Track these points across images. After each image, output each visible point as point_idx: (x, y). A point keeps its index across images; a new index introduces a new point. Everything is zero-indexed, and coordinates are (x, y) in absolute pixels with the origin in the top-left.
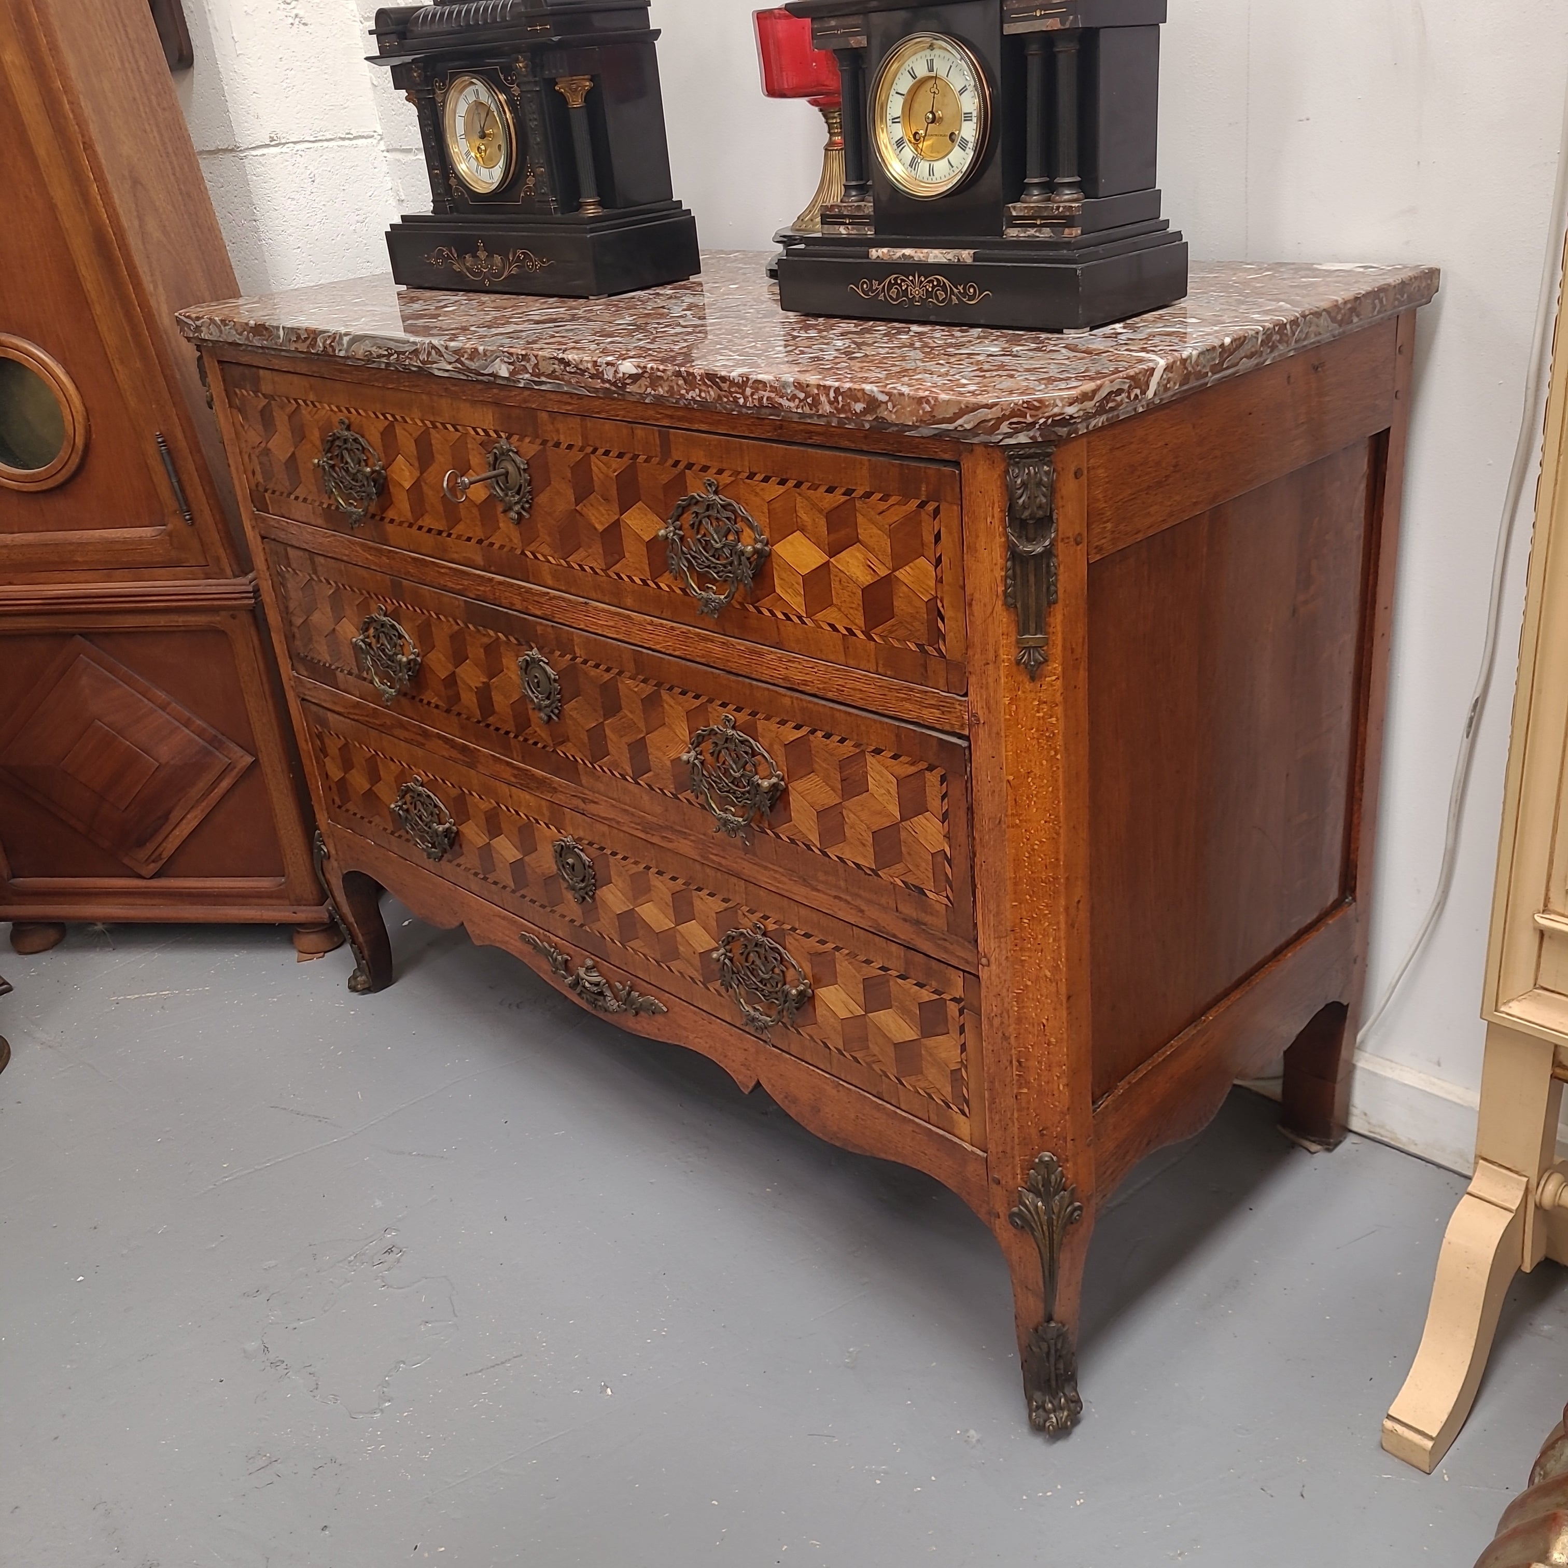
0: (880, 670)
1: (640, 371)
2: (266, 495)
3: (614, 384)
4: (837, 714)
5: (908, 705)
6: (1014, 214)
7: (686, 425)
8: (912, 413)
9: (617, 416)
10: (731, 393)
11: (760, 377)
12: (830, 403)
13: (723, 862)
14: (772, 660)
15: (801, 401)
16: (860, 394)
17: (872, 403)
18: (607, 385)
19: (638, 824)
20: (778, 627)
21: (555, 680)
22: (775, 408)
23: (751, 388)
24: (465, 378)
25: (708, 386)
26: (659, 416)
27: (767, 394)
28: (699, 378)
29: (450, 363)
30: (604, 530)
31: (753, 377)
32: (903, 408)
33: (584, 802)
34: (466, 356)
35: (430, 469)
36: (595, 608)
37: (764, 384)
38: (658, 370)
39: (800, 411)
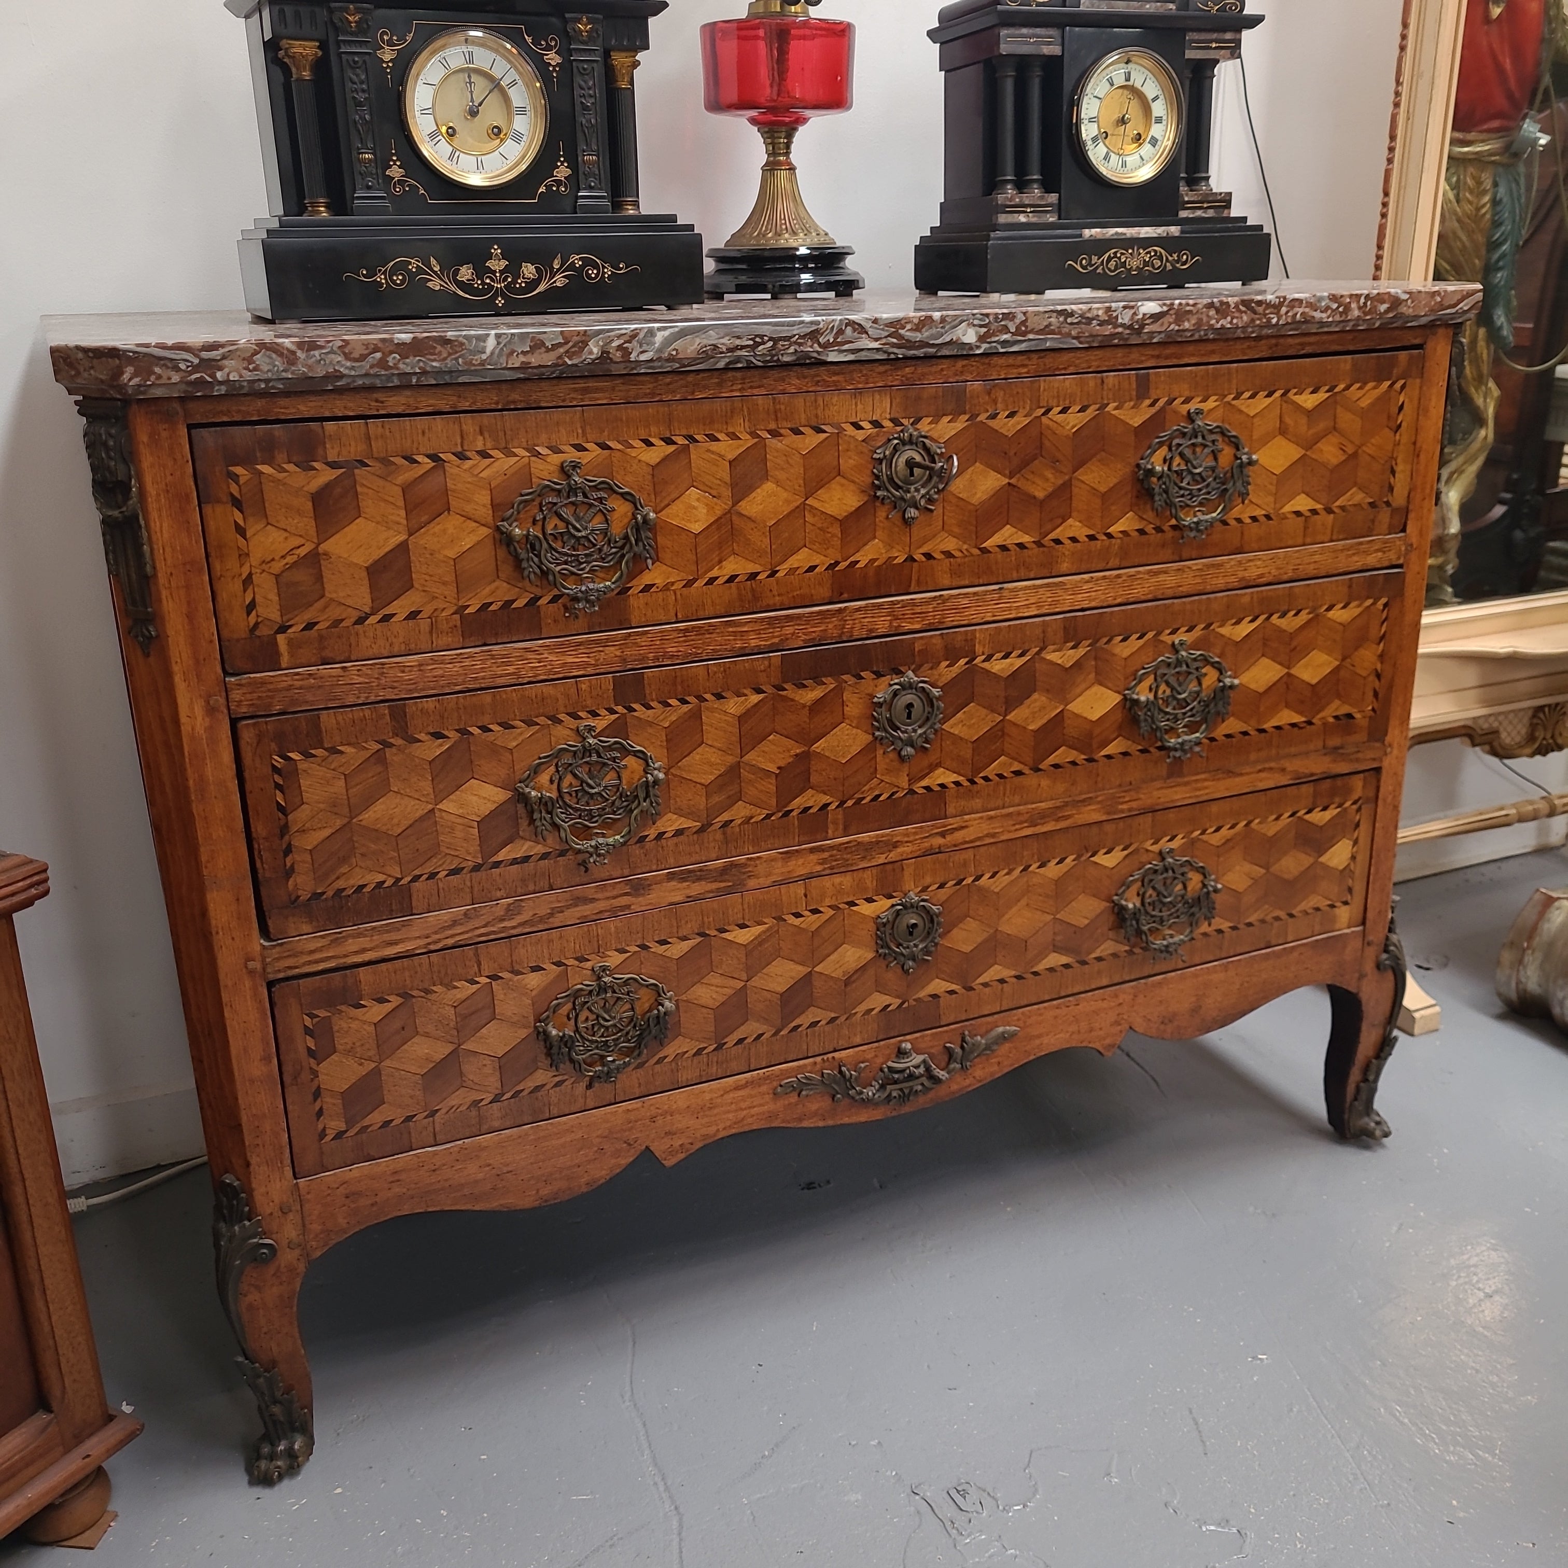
0: (1334, 537)
1: (1165, 309)
2: (281, 638)
3: (1130, 327)
4: (1297, 590)
5: (1355, 558)
6: (1186, 199)
7: (1175, 362)
8: (1425, 306)
9: (1089, 367)
10: (1265, 315)
11: (1297, 296)
12: (1360, 308)
13: (1134, 805)
14: (1232, 567)
15: (1333, 311)
16: (1386, 297)
17: (1396, 302)
18: (1120, 330)
19: (1025, 822)
20: (1242, 533)
21: (938, 699)
22: (1307, 320)
23: (1287, 306)
24: (885, 357)
25: (1242, 312)
26: (1143, 358)
27: (1301, 310)
28: (1233, 306)
29: (876, 340)
30: (1050, 496)
31: (1290, 297)
32: (1420, 302)
33: (944, 837)
34: (909, 327)
35: (754, 494)
36: (1012, 590)
37: (1300, 301)
38: (1188, 305)
39: (1330, 319)
